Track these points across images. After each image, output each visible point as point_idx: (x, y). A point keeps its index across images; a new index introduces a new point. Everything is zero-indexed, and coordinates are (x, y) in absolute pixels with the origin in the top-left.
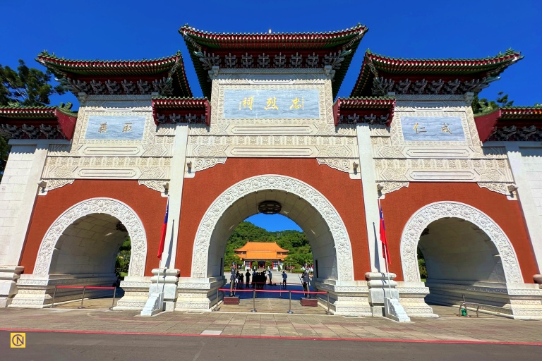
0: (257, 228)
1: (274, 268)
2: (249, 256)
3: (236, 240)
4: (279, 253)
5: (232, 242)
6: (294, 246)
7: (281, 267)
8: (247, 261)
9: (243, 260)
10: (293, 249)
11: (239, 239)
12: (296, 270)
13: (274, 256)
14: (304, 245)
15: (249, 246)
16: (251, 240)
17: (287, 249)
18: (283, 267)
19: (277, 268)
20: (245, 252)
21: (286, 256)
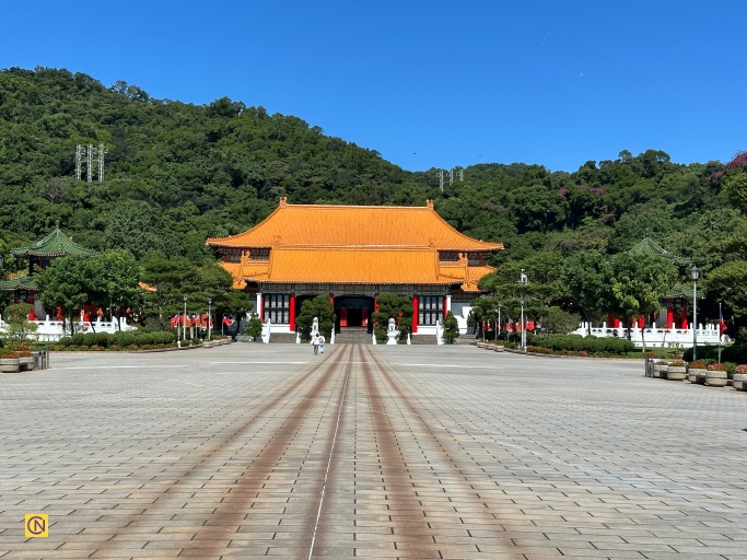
0: (337, 145)
1: (422, 330)
2: (285, 269)
3: (222, 200)
4: (448, 255)
5: (202, 209)
6: (522, 228)
7: (462, 325)
8: (273, 292)
9: (253, 287)
10: (523, 241)
11: (241, 197)
12: (553, 338)
13: (424, 270)
14: (574, 220)
15: (288, 220)
16: (302, 196)
17: (489, 238)
18: (474, 321)
19: (437, 330)
20: (262, 253)
21: (485, 271)
